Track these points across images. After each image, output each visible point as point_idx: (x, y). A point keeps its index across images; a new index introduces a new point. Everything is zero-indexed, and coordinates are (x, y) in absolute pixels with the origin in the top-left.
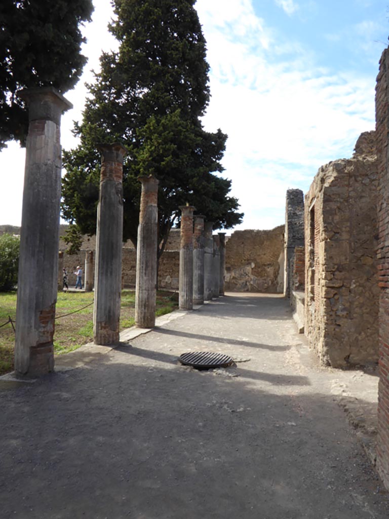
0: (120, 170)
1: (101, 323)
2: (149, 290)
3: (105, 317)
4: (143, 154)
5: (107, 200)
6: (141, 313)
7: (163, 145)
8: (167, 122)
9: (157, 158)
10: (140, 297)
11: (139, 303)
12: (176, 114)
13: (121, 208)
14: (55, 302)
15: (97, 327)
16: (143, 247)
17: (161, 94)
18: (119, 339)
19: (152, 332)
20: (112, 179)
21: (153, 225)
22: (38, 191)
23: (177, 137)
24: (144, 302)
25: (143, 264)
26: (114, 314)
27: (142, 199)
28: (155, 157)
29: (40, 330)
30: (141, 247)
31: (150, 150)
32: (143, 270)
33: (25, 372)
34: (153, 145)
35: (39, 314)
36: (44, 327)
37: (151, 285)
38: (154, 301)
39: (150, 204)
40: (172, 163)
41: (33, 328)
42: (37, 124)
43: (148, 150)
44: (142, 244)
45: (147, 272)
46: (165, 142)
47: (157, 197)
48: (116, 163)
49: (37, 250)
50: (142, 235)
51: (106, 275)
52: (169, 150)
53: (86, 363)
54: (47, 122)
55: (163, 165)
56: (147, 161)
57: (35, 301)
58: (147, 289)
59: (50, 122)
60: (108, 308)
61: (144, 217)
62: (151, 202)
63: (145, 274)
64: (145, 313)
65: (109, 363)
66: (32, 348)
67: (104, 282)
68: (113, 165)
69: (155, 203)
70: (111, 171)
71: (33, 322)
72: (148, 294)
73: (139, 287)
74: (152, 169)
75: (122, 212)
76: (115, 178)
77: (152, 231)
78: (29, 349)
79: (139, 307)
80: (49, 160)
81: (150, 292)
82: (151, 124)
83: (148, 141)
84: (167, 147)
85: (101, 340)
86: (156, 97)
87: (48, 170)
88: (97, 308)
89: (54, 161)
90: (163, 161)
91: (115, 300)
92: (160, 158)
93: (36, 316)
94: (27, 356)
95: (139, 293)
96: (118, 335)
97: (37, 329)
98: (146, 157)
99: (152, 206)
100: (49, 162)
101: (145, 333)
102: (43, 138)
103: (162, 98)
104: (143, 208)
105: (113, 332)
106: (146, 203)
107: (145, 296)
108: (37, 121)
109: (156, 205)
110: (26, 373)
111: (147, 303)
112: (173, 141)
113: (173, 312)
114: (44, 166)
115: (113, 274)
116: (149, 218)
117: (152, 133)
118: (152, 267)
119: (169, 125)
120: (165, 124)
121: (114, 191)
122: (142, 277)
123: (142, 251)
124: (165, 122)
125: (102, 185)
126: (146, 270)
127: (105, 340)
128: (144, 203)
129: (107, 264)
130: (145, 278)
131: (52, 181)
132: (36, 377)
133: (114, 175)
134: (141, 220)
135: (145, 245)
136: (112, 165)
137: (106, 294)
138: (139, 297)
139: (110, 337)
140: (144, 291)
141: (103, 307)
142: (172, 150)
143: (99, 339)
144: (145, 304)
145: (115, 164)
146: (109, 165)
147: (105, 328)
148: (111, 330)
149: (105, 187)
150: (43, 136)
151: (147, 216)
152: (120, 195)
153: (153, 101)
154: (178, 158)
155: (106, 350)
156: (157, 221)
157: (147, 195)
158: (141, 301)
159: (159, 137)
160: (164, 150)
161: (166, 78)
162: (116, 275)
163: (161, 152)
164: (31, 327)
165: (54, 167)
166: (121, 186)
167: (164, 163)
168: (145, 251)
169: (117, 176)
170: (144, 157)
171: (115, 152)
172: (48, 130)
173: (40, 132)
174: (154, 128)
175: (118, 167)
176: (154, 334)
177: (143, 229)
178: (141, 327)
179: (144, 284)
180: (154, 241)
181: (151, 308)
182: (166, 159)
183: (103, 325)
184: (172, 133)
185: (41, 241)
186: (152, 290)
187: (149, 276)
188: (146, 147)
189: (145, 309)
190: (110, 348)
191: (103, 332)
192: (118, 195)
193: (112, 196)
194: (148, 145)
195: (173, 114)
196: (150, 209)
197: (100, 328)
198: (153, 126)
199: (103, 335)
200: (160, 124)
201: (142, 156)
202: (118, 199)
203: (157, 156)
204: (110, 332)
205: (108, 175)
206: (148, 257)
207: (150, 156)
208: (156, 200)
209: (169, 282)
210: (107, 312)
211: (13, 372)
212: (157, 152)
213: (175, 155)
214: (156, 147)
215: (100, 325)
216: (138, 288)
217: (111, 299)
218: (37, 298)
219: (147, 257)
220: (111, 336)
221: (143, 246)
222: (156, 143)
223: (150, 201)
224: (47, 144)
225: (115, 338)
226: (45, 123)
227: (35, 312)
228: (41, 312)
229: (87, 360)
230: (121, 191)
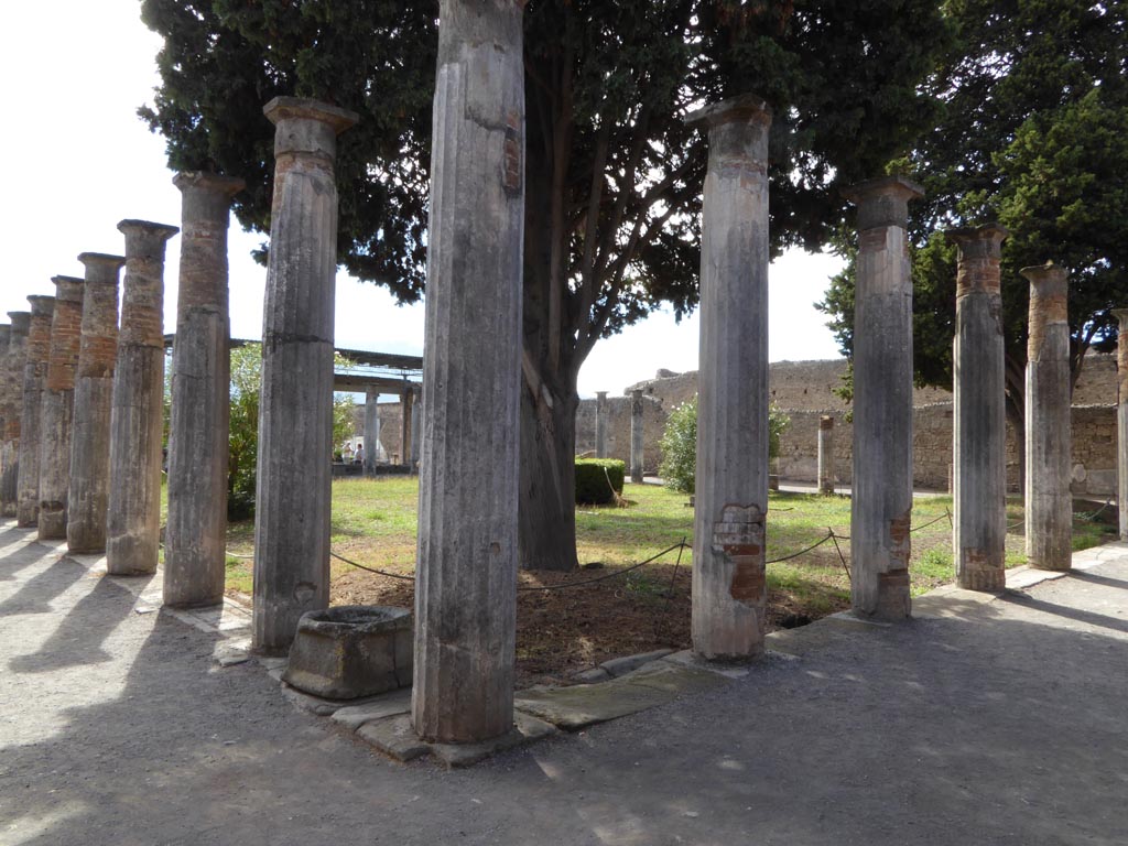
0: (996, 271)
1: (970, 549)
2: (1055, 495)
3: (977, 540)
4: (1011, 205)
5: (974, 329)
6: (1041, 540)
7: (1058, 178)
8: (1066, 125)
9: (1045, 207)
10: (1037, 508)
11: (1034, 520)
12: (1088, 101)
13: (1001, 340)
14: (911, 507)
15: (963, 556)
16: (1038, 407)
17: (1052, 61)
18: (1004, 583)
19: (1068, 578)
20: (981, 290)
21: (1059, 364)
22: (882, 336)
23: (1094, 152)
24: (1045, 518)
25: (1039, 441)
26: (995, 535)
27: (1031, 313)
28: (1041, 207)
29: (892, 549)
30: (1034, 409)
31: (1028, 194)
32: (1040, 454)
33: (870, 611)
34: (1034, 183)
35: (889, 523)
36: (898, 545)
37: (1061, 485)
38: (1067, 516)
39: (1051, 322)
40: (1085, 214)
41: (881, 545)
42: (873, 234)
43: (1024, 195)
44: (1037, 403)
45: (1050, 458)
46: (1064, 170)
47: (1066, 306)
48: (988, 260)
49: (883, 426)
50: (1036, 383)
51: (978, 464)
52: (1074, 187)
53: (958, 613)
54: (889, 228)
55: (1062, 222)
56: (1022, 219)
57: (883, 505)
58: (1052, 492)
59: (894, 227)
60: (982, 525)
61: (1038, 349)
62: (1054, 317)
63: (1046, 461)
64: (1048, 540)
65: (997, 618)
66: (881, 575)
67: (974, 476)
68: (983, 264)
69: (1062, 319)
70: (979, 276)
71: (880, 535)
72: (1055, 503)
73: (1034, 487)
74: (1035, 234)
75: (1003, 349)
76: (987, 288)
77: (1059, 375)
78: (876, 578)
79: (1034, 528)
80: (895, 286)
81: (1058, 497)
82: (1027, 139)
83: (1022, 175)
84: (1070, 181)
85: (971, 582)
86: (1038, 71)
87: (894, 302)
88: (962, 522)
89: (902, 287)
90: (1061, 215)
91: (996, 509)
92: (1055, 207)
93: (885, 527)
94: (873, 586)
95: (1034, 499)
96: (1003, 574)
97: (888, 547)
98: (1020, 212)
99: (1055, 324)
100: (895, 290)
101: (1054, 579)
102: (885, 255)
103: (1054, 69)
104: (1034, 331)
105: (994, 568)
106: (1042, 320)
107: (1048, 506)
108: (873, 230)
109: (1065, 321)
110: (872, 614)
111: (1053, 521)
112: (1084, 164)
113: (1106, 546)
114: (888, 298)
115: (991, 462)
116: (1050, 350)
117: (1029, 157)
118: (1061, 448)
119: (1072, 130)
120: (1062, 130)
121: (985, 311)
122: (1040, 467)
123: (1038, 417)
124: (1061, 127)
125: (962, 303)
126: (1046, 454)
127: (978, 581)
128: (1037, 320)
129: (979, 443)
130: (1046, 470)
131: (900, 320)
132: (889, 621)
133: (985, 282)
134: (1031, 354)
135: (1044, 406)
136: (980, 265)
137: (978, 498)
138: (1033, 508)
139: (988, 576)
140: (1045, 497)
141: (973, 522)
142: (1083, 185)
143: (967, 579)
144: (1047, 523)
145: (985, 262)
146: (974, 266)
147: (978, 559)
148: (990, 564)
149: (967, 306)
150: (885, 252)
151: (1047, 346)
152: (997, 318)
153: (1033, 82)
154: (1099, 199)
155: (985, 598)
156: (1068, 354)
157: (1043, 302)
158: (1037, 514)
159: (1047, 163)
160: (1063, 188)
161: (1061, 22)
162: (996, 467)
163: (1056, 194)
164: (878, 543)
165: (903, 296)
166: (998, 301)
167: (1063, 218)
168: (1043, 416)
169: (991, 284)
170: (1013, 212)
171: (984, 241)
172: (892, 241)
173: (879, 246)
174: (1035, 146)
175: (992, 267)
176: (1071, 582)
177: (1038, 372)
178: (1040, 566)
179: (1046, 482)
180: (1063, 396)
181: (1063, 530)
182: (1068, 208)
183: (974, 554)
184: (1079, 148)
185: (888, 413)
186: (1062, 495)
187: (1054, 466)
188: (1018, 189)
189: (1048, 531)
190: (993, 597)
191: (975, 566)
192: (994, 318)
193: (983, 321)
194: (1021, 185)
195: (1081, 102)
196: (1053, 332)
197: (968, 559)
198: (1032, 142)
199: (975, 573)
200: (1050, 133)
201: (1009, 210)
202: (992, 324)
203: (1045, 203)
204: (988, 568)
205: (973, 283)
206: (1052, 427)
207: (1027, 209)
208: (1064, 312)
209: (1082, 479)
210: (982, 531)
211: (850, 611)
212: (1044, 195)
213: (1091, 193)
214: (1040, 185)
215: (967, 553)
216: (1031, 491)
217: (988, 509)
218: (886, 500)
219: (1048, 428)
220: (991, 574)
221: (1040, 406)
222: (1041, 178)
223: (1050, 315)
224: (890, 263)
225: (997, 579)
226: (886, 230)
227: (884, 521)
228: (893, 522)
229: (956, 608)
230: (999, 311)
